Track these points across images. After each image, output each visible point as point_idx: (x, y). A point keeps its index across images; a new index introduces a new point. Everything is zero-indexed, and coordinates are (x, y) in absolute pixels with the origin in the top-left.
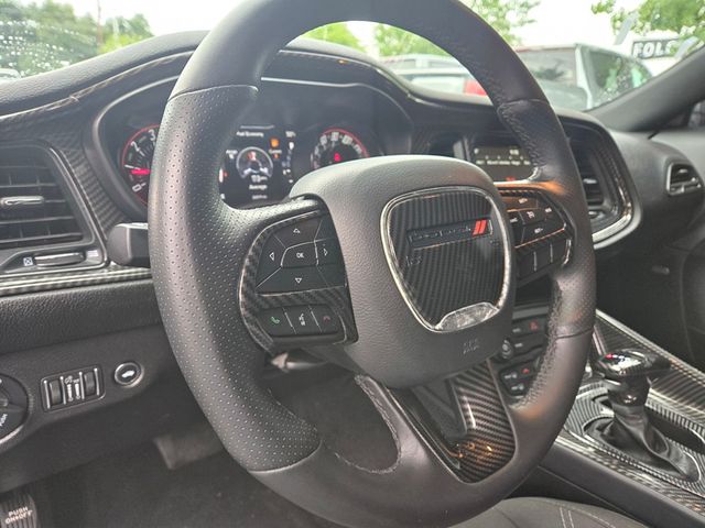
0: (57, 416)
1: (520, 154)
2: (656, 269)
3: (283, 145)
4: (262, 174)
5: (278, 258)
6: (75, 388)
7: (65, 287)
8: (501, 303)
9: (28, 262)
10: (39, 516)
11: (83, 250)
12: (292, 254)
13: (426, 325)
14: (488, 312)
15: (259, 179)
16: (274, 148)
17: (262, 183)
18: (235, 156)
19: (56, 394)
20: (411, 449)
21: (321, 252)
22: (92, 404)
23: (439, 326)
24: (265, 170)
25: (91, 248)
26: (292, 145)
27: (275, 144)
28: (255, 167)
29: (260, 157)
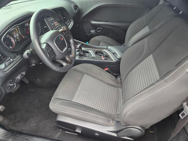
5: (49, 52)
6: (19, 77)
8: (67, 46)
9: (6, 64)
13: (62, 52)
14: (66, 48)
15: (17, 37)
20: (64, 64)
24: (17, 35)
25: (10, 59)
26: (19, 29)
27: (16, 29)
28: (16, 35)
29: (15, 33)
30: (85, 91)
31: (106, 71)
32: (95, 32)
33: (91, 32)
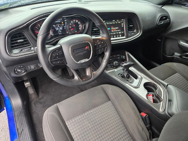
0: (31, 71)
1: (115, 21)
2: (158, 40)
3: (64, 23)
4: (60, 29)
5: (54, 55)
6: (33, 67)
7: (29, 54)
8: (90, 58)
9: (23, 50)
10: (30, 84)
11: (31, 48)
12: (56, 54)
13: (76, 62)
14: (87, 60)
15: (60, 30)
16: (62, 24)
17: (60, 31)
18: (55, 26)
19: (30, 68)
20: (76, 77)
21: (61, 53)
22: (35, 69)
23: (79, 62)
24: (61, 28)
25: (32, 47)
26: (66, 23)
27: (62, 23)
28: (59, 28)
29: (59, 26)
30: (89, 123)
31: (141, 116)
32: (180, 56)
33: (173, 54)
